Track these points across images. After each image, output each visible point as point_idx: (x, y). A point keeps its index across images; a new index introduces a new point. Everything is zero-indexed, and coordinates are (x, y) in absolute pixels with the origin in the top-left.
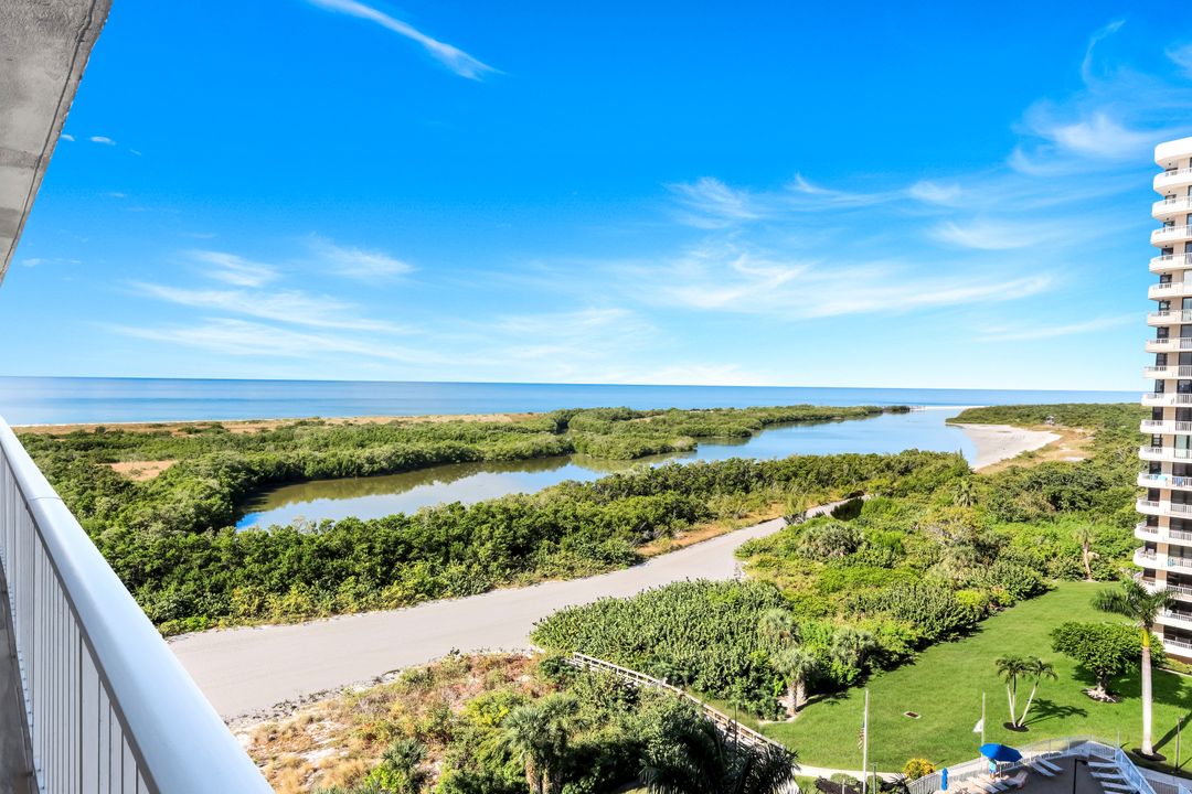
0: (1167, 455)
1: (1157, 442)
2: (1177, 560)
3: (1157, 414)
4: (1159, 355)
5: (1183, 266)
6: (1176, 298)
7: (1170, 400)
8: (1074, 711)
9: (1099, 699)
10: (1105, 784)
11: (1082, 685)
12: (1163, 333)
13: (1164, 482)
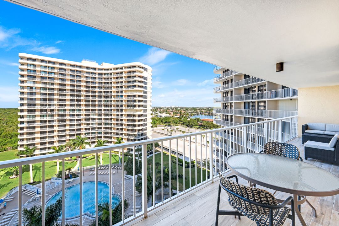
0: (25, 119)
1: (22, 117)
2: (29, 141)
3: (22, 111)
4: (21, 98)
5: (27, 80)
6: (25, 86)
7: (25, 108)
8: (8, 183)
9: (14, 178)
10: (26, 194)
11: (8, 177)
12: (22, 93)
13: (25, 125)
